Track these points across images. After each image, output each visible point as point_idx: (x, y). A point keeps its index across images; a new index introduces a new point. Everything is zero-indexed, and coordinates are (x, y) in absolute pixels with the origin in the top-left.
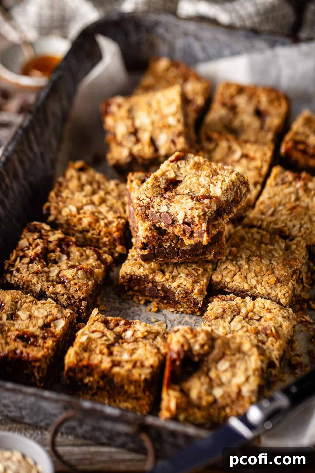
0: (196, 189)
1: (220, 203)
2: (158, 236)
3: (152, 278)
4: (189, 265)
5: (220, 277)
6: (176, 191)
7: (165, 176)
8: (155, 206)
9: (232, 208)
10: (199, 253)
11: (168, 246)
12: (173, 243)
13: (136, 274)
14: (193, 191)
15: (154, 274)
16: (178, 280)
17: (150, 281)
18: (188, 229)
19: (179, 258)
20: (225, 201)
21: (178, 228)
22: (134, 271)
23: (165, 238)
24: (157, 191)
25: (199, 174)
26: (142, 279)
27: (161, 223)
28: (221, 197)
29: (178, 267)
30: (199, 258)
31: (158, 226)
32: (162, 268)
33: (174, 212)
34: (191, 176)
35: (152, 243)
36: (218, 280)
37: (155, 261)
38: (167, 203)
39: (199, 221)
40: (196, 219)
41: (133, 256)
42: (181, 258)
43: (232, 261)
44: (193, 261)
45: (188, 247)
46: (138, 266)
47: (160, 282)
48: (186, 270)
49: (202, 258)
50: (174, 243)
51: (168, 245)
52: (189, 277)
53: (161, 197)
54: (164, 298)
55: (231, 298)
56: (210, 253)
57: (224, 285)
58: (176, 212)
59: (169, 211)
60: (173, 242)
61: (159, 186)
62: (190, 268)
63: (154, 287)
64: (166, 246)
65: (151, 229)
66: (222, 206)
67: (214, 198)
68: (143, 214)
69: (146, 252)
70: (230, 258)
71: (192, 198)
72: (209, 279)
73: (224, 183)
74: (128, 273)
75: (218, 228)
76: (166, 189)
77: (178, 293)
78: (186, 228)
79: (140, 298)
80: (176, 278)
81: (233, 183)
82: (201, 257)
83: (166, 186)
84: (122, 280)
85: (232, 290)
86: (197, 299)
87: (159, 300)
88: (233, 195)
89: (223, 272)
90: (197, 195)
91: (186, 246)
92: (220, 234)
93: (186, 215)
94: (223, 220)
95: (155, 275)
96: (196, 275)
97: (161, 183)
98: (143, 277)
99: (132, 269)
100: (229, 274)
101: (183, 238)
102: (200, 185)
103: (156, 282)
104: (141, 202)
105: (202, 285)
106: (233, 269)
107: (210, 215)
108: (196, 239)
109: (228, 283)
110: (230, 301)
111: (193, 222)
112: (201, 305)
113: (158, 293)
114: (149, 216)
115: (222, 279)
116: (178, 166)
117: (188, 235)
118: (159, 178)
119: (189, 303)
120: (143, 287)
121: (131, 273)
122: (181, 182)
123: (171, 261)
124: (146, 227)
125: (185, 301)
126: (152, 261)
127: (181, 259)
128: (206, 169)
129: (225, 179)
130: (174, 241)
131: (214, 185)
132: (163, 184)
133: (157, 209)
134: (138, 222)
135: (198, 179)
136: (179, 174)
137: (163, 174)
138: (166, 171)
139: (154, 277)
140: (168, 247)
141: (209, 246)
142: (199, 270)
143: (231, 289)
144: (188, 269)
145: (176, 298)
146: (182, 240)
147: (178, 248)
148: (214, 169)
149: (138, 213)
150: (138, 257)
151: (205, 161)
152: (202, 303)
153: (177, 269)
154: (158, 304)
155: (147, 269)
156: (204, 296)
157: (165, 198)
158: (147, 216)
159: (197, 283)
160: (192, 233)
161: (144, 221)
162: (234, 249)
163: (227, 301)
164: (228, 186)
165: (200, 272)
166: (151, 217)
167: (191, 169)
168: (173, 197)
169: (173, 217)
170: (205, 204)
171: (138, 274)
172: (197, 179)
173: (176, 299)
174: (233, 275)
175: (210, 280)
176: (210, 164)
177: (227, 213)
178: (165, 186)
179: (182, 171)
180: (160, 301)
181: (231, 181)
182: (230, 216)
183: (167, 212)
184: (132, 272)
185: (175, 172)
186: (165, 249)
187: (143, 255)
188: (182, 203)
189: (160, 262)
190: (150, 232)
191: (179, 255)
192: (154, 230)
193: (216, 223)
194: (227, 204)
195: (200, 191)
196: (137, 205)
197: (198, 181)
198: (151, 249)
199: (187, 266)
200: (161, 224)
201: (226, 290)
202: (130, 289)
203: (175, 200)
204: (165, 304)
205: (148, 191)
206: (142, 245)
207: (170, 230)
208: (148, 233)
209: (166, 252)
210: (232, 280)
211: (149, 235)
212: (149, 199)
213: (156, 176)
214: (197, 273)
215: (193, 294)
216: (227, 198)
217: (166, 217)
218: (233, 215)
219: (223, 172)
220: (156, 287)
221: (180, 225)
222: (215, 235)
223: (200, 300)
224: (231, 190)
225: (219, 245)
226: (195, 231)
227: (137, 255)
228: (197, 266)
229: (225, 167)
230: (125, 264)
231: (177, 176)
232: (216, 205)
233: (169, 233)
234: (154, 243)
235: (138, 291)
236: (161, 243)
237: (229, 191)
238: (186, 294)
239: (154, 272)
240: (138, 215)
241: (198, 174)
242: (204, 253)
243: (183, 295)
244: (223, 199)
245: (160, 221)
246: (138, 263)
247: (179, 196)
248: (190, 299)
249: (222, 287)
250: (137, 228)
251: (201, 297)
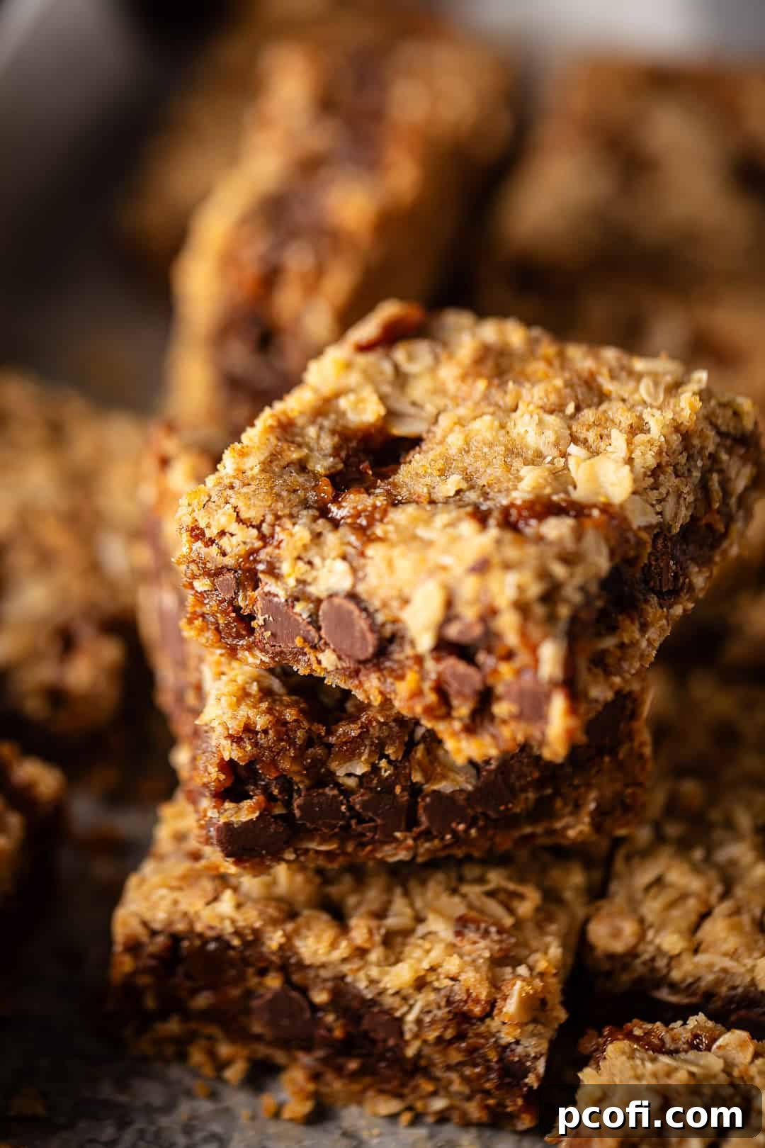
0: (498, 474)
1: (627, 541)
2: (305, 724)
3: (281, 947)
4: (472, 871)
5: (629, 928)
6: (395, 485)
7: (333, 417)
8: (285, 568)
9: (683, 571)
10: (518, 810)
11: (361, 778)
12: (383, 763)
13: (199, 927)
14: (481, 482)
15: (290, 927)
16: (418, 953)
17: (271, 962)
18: (461, 679)
19: (415, 839)
20: (648, 528)
21: (411, 677)
22: (185, 914)
23: (345, 734)
24: (295, 491)
25: (509, 400)
26: (232, 953)
27: (321, 656)
28: (629, 507)
29: (413, 885)
30: (516, 834)
31: (302, 670)
32: (334, 891)
33: (383, 593)
34: (462, 411)
35: (274, 763)
36: (619, 947)
37: (291, 856)
38: (350, 550)
39: (523, 634)
40: (508, 624)
41: (180, 837)
42: (427, 840)
43: (683, 847)
44: (490, 851)
45: (461, 779)
46: (208, 886)
47: (323, 966)
48: (456, 900)
49: (532, 836)
50: (390, 762)
51: (360, 769)
52: (472, 935)
53: (315, 519)
54: (347, 1047)
55: (696, 1036)
56: (577, 807)
57: (653, 970)
58: (394, 593)
59: (361, 589)
60: (383, 756)
61: (302, 466)
62: (473, 891)
63: (294, 994)
64: (349, 775)
65: (266, 693)
66: (637, 557)
67: (596, 513)
68: (227, 614)
69: (245, 812)
70: (673, 830)
71: (481, 518)
72: (573, 940)
73: (641, 437)
74: (157, 926)
75: (619, 672)
76: (341, 482)
77: (419, 1022)
78: (455, 675)
79: (224, 1050)
80: (404, 944)
81: (686, 436)
82: (528, 830)
83: (341, 466)
84: (125, 964)
85: (694, 994)
86: (519, 1050)
87: (318, 1059)
88: (690, 498)
89: (640, 902)
90: (505, 502)
91: (452, 775)
92: (624, 704)
93: (449, 604)
94: (644, 628)
95: (297, 932)
96: (508, 921)
97: (311, 450)
98: (236, 942)
99: (176, 902)
100: (676, 913)
101: (441, 728)
102: (518, 455)
103: (301, 966)
104: (214, 550)
105: (542, 975)
106: (695, 884)
107: (577, 598)
108: (506, 732)
109: (672, 958)
110: (692, 1055)
111: (490, 639)
112: (538, 1076)
113: (317, 1022)
114: (254, 624)
115: (641, 937)
116: (397, 368)
117: (463, 709)
118: (303, 428)
119: (478, 1070)
120: (235, 992)
121: (170, 923)
122: (414, 442)
123: (379, 856)
124: (240, 679)
125: (455, 1057)
126: (279, 859)
127: (427, 845)
128: (540, 374)
129: (647, 417)
130: (389, 751)
131: (588, 448)
132: (325, 456)
133: (299, 581)
134: (201, 659)
135: (502, 426)
136: (402, 405)
137: (325, 407)
138: (338, 395)
139: (289, 938)
140: (360, 785)
141: (569, 770)
142: (521, 897)
143: (690, 989)
144: (464, 896)
145: (407, 1043)
146: (433, 740)
147: (413, 784)
148: (586, 374)
149: (199, 610)
150: (208, 841)
151: (532, 343)
152: (541, 1066)
153: (407, 894)
154: (316, 1077)
155: (256, 901)
156: (549, 1033)
157: (336, 524)
158: (245, 621)
159: (516, 962)
160: (485, 699)
161: (232, 652)
162: (690, 788)
163: (677, 1051)
164: (660, 453)
165: (525, 908)
166: (265, 625)
167: (464, 377)
168: (377, 516)
169: (380, 618)
170: (551, 544)
171: (211, 928)
172: (496, 423)
173: (410, 1052)
174: (693, 917)
175: (579, 946)
176: (561, 355)
177: (660, 595)
178: (333, 467)
179: (419, 390)
180: (324, 1061)
181: (677, 428)
182: (678, 610)
183: (352, 596)
184: (177, 917)
185: (383, 399)
186: (346, 792)
187: (228, 825)
188: (428, 544)
189: (321, 862)
190: (264, 706)
191: (416, 823)
192: (286, 698)
193: (609, 642)
194: (660, 546)
195: (519, 479)
196: (193, 566)
197: (503, 432)
198: (270, 798)
199: (461, 880)
200: (319, 662)
201: (664, 995)
202: (173, 1005)
203: (391, 528)
204: (354, 1076)
205: (245, 490)
206: (222, 777)
207: (370, 688)
208: (251, 713)
209: (351, 808)
210: (690, 940)
211: (261, 722)
212: (254, 532)
213: (284, 419)
214: (511, 911)
215: (494, 1024)
216: (660, 513)
217: (342, 620)
218: (691, 606)
219: (632, 385)
220: (304, 991)
221: (419, 660)
222: (607, 705)
223: (533, 1047)
224: (677, 476)
225: (620, 765)
226: (500, 689)
227: (202, 827)
228: (510, 878)
229: (639, 365)
230: (143, 881)
231: (392, 415)
232: (605, 551)
233: (363, 707)
234: (285, 765)
235: (207, 1015)
236: (323, 763)
237: (669, 481)
238: (459, 1024)
239: (292, 915)
240: (198, 622)
241: (501, 403)
242: (543, 811)
243: (446, 1028)
244: (641, 518)
245: (314, 647)
246: (207, 868)
247: (411, 509)
248: (483, 1046)
249: (640, 981)
250: (199, 689)
251: (540, 1035)
